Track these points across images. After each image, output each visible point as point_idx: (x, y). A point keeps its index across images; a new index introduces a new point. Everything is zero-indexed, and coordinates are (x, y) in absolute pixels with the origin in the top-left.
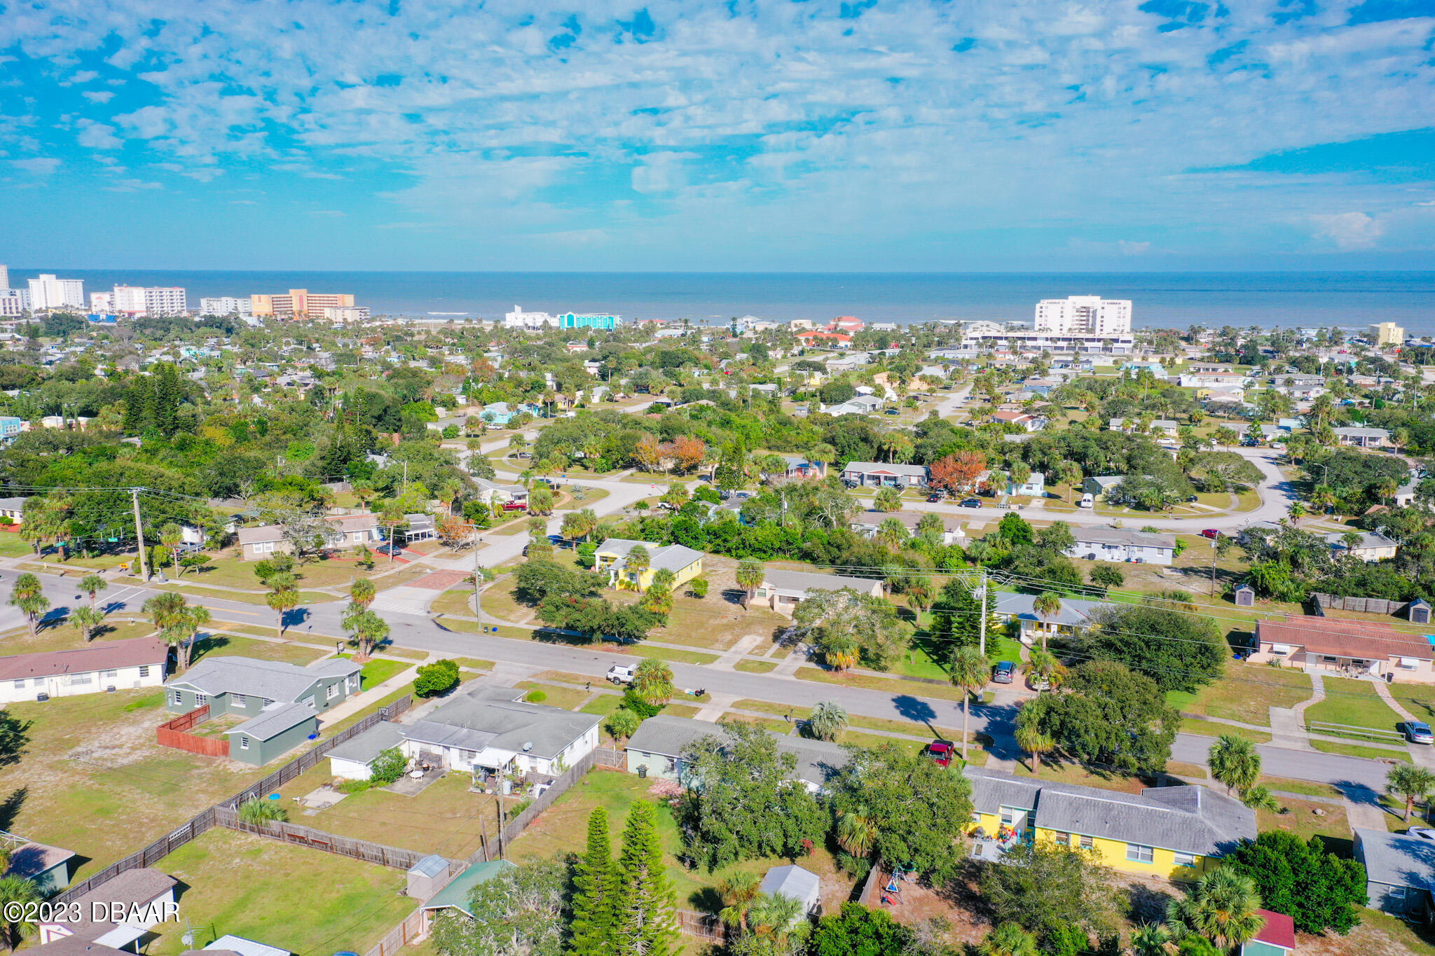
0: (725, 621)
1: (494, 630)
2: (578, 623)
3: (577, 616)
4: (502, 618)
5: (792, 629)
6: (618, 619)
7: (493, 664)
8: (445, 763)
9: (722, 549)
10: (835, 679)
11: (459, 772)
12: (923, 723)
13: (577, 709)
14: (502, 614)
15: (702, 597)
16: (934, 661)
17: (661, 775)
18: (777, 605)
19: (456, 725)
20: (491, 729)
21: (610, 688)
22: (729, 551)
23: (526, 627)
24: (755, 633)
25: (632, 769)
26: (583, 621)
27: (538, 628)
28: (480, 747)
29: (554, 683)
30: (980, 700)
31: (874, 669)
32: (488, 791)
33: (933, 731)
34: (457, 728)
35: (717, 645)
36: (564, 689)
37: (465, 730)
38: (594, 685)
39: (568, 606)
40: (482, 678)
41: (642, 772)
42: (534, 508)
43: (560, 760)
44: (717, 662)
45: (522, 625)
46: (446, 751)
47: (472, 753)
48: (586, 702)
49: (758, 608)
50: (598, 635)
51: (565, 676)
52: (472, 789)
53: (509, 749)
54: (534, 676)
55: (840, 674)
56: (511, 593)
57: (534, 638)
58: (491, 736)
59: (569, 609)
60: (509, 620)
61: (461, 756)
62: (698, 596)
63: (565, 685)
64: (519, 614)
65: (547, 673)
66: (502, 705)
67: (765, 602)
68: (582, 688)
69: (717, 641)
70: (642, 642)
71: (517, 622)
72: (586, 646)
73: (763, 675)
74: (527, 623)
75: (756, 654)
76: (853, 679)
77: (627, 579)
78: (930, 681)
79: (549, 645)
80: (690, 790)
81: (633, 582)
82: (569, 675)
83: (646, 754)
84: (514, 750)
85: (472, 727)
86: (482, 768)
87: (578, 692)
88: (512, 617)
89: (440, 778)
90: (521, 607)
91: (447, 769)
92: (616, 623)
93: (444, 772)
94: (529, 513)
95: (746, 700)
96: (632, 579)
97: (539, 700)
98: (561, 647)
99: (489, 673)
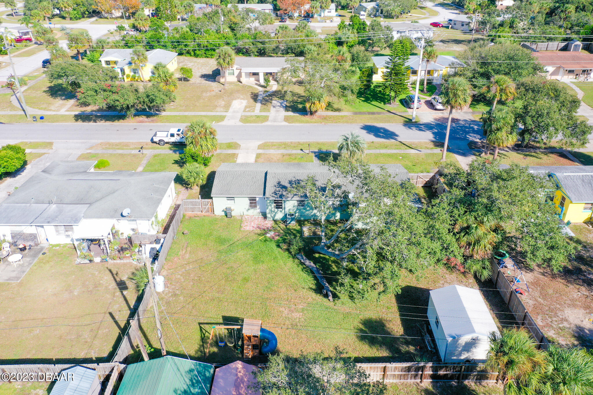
0: (213, 93)
1: (42, 118)
2: (117, 103)
3: (115, 97)
4: (45, 109)
5: (261, 93)
6: (148, 96)
7: (51, 144)
8: (41, 239)
9: (184, 52)
10: (313, 120)
11: (59, 245)
12: (393, 140)
13: (140, 169)
14: (44, 106)
15: (188, 81)
16: (363, 101)
17: (246, 213)
18: (244, 79)
19: (43, 203)
20: (79, 202)
21: (158, 148)
22: (188, 52)
23: (67, 113)
24: (238, 98)
25: (219, 212)
26: (122, 101)
27: (77, 113)
28: (77, 220)
29: (111, 151)
30: (413, 121)
31: (332, 110)
32: (97, 260)
33: (404, 144)
34: (46, 206)
35: (218, 109)
36: (122, 155)
37: (54, 206)
38: (146, 149)
39: (105, 91)
40: (46, 155)
41: (227, 213)
42: (39, 38)
43: (156, 217)
44: (226, 120)
45: (63, 112)
46: (40, 229)
47: (68, 227)
48: (144, 162)
49: (231, 83)
50: (133, 111)
51: (117, 145)
52: (79, 260)
53: (107, 217)
54: (91, 148)
55: (315, 117)
56: (45, 92)
57: (77, 120)
58: (83, 208)
59: (106, 93)
60: (50, 110)
61: (57, 231)
62: (186, 80)
63: (120, 152)
64: (57, 105)
65: (101, 144)
66: (81, 177)
67: (234, 79)
68: (136, 152)
69: (216, 106)
70: (163, 114)
71: (58, 110)
72: (121, 121)
73: (263, 124)
74: (67, 111)
75: (249, 111)
76: (324, 118)
77: (132, 74)
78: (373, 113)
79: (92, 124)
80: (275, 221)
81: (137, 75)
82: (120, 143)
83: (229, 198)
84: (112, 217)
85: (60, 202)
86: (83, 240)
87: (134, 155)
88: (52, 108)
89: (41, 256)
90: (57, 100)
91: (44, 244)
92: (146, 100)
93: (42, 249)
94: (36, 43)
95: (266, 143)
96: (135, 73)
97: (105, 167)
98: (102, 124)
99: (50, 151)
